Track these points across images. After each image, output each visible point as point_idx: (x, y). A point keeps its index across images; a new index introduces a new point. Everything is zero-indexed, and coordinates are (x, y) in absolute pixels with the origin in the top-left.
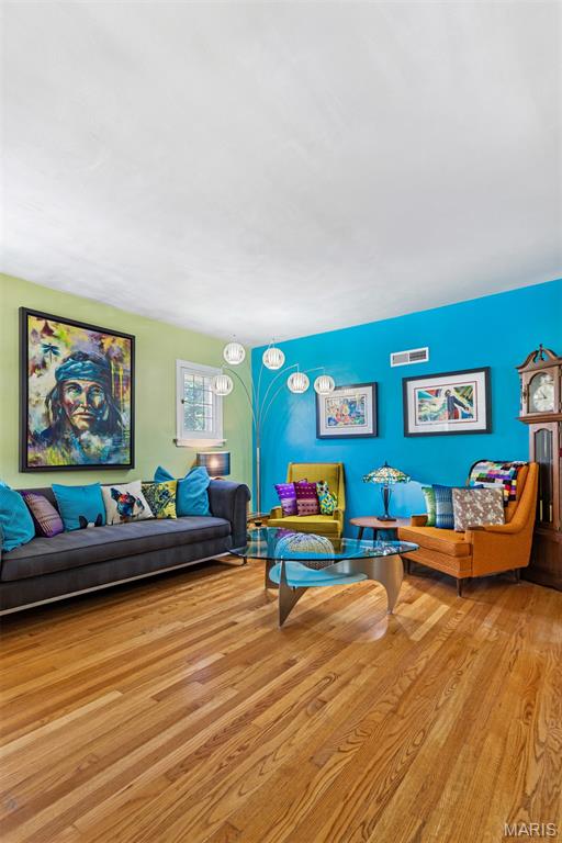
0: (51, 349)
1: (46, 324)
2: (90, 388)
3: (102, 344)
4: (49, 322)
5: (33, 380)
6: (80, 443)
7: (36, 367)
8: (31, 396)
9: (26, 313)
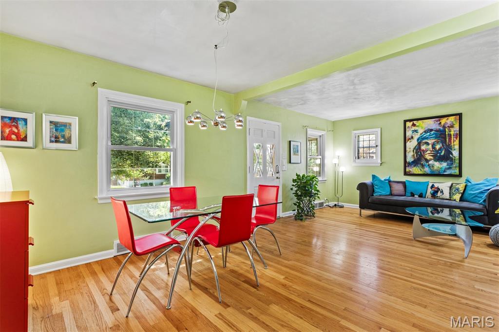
0: (416, 131)
1: (413, 123)
2: (434, 143)
3: (441, 122)
4: (414, 122)
5: (408, 144)
6: (428, 165)
7: (410, 139)
8: (407, 149)
9: (405, 121)
